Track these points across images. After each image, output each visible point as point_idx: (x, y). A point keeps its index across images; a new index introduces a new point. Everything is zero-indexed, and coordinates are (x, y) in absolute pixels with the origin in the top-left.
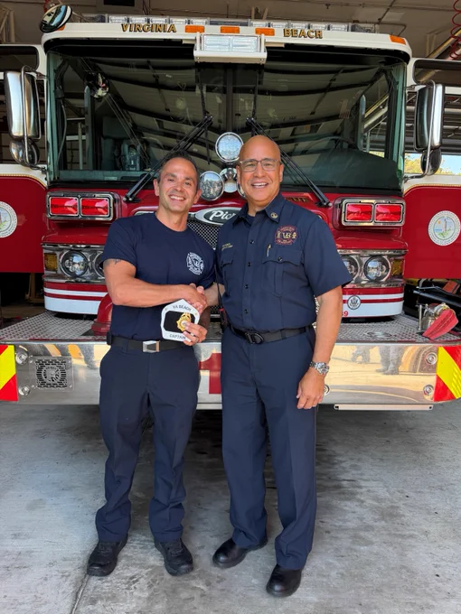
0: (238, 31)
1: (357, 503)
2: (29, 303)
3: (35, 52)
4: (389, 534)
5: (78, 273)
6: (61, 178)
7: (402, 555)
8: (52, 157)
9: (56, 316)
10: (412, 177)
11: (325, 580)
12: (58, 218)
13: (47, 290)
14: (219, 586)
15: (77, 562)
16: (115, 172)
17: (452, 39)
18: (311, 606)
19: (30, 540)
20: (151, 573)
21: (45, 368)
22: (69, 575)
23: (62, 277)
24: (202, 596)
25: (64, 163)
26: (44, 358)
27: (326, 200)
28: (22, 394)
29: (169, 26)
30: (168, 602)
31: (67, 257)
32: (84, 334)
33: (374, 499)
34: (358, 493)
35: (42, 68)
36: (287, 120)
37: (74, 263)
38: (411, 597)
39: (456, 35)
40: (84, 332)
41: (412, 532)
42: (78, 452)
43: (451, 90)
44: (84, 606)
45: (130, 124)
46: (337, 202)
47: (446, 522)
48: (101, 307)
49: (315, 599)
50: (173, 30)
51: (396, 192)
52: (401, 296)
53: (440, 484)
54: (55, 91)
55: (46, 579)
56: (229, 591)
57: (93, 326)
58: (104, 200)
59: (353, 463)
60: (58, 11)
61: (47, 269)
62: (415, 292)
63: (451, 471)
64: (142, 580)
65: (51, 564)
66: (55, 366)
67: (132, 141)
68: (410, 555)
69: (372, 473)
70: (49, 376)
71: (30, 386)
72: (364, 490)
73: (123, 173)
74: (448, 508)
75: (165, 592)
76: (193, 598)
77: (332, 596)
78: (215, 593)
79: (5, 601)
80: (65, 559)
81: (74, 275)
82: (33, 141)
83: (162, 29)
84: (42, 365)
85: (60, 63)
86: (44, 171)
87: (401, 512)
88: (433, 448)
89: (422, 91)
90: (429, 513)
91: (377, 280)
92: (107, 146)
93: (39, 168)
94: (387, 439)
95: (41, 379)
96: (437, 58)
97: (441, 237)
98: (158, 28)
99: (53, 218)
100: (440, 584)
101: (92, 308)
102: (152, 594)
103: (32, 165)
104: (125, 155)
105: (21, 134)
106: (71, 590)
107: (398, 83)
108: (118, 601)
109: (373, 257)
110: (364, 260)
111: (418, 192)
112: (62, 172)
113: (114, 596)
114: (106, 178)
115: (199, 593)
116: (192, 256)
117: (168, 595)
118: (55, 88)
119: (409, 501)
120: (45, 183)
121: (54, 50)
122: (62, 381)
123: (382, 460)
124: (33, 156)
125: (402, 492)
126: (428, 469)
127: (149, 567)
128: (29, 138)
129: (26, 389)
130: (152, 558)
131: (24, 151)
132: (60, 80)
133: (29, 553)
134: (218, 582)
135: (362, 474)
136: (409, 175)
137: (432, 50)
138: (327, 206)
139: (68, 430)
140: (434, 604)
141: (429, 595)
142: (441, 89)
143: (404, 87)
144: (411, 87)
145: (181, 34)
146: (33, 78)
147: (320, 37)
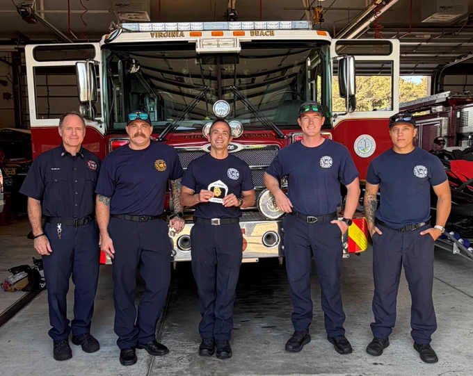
0: (223, 33)
3: (93, 48)
6: (115, 127)
10: (339, 115)
24: (219, 363)
27: (282, 134)
29: (180, 32)
30: (200, 366)
35: (98, 57)
43: (358, 58)
46: (289, 135)
50: (182, 35)
51: (327, 127)
67: (151, 95)
75: (198, 362)
76: (214, 364)
79: (110, 369)
82: (93, 103)
83: (175, 35)
85: (109, 54)
86: (100, 122)
89: (342, 61)
93: (96, 121)
97: (363, 152)
98: (173, 34)
102: (191, 363)
103: (93, 119)
104: (146, 105)
105: (87, 100)
107: (325, 56)
111: (343, 123)
113: (170, 365)
116: (231, 170)
121: (107, 48)
136: (338, 113)
138: (283, 138)
142: (352, 59)
143: (329, 58)
144: (334, 58)
145: (187, 38)
146: (92, 64)
147: (273, 35)
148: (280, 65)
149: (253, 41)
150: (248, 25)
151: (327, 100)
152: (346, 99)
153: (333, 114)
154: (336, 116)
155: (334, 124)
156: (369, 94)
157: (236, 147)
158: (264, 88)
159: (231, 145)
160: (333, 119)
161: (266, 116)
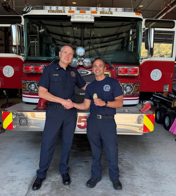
0: (85, 12)
1: (121, 165)
2: (18, 97)
3: (20, 18)
4: (129, 175)
5: (33, 90)
6: (28, 59)
7: (131, 181)
8: (26, 51)
9: (26, 103)
10: (144, 58)
11: (106, 187)
12: (27, 72)
13: (23, 95)
14: (73, 187)
15: (30, 179)
16: (46, 57)
17: (166, 7)
18: (100, 194)
19: (16, 173)
20: (52, 183)
21: (21, 120)
22: (27, 183)
23: (28, 91)
24: (67, 190)
25: (29, 54)
26: (21, 117)
27: (113, 67)
28: (14, 128)
29: (63, 11)
30: (56, 191)
31: (29, 85)
32: (34, 110)
33: (127, 164)
34: (122, 162)
35: (23, 23)
36: (107, 35)
37: (32, 87)
38: (131, 193)
39: (168, 5)
40: (34, 109)
41: (137, 174)
42: (32, 147)
44: (31, 191)
45: (51, 38)
46: (117, 67)
47: (149, 172)
48: (39, 101)
49: (102, 192)
50: (64, 12)
51: (137, 64)
52: (138, 98)
53: (150, 160)
54: (27, 31)
55: (20, 184)
56: (75, 189)
57: (37, 107)
58: (42, 67)
59: (122, 153)
60: (28, 8)
61: (23, 88)
62: (153, 95)
63: (155, 156)
64: (49, 185)
65: (22, 180)
66: (24, 119)
67: (53, 45)
68: (134, 181)
69: (128, 156)
70: (23, 122)
71: (17, 125)
72: (124, 161)
73: (48, 58)
74: (151, 167)
75: (56, 188)
76: (64, 190)
77: (107, 191)
78: (71, 189)
79: (8, 189)
80: (26, 179)
81: (32, 90)
82: (19, 46)
83: (61, 12)
84: (20, 119)
85: (28, 21)
86: (23, 56)
87: (135, 168)
88: (151, 149)
89: (147, 30)
90: (144, 169)
91: (129, 93)
92: (44, 47)
93: (21, 55)
94: (136, 146)
95: (20, 123)
96: (155, 19)
97: (155, 78)
98: (60, 12)
99: (25, 72)
100: (142, 189)
101: (36, 101)
102: (52, 189)
103: (19, 54)
104: (50, 49)
105: (16, 44)
106: (28, 187)
107: (139, 27)
108: (41, 190)
109: (128, 85)
110: (125, 86)
111: (146, 63)
112: (29, 57)
114: (43, 59)
115: (66, 189)
117: (56, 189)
118: (27, 30)
119: (138, 165)
120: (23, 60)
121: (27, 18)
122: (27, 123)
123: (132, 152)
124: (20, 51)
125: (137, 162)
126: (147, 156)
127: (52, 181)
128: (18, 46)
129: (15, 126)
130: (53, 179)
131: (16, 50)
132: (28, 27)
133: (16, 177)
134: (72, 186)
135: (125, 157)
136: (143, 57)
137: (163, 7)
138: (113, 69)
139: (29, 141)
140: (138, 194)
141: (137, 192)
142: (153, 29)
143: (141, 28)
144: (144, 28)
145: (67, 13)
146: (20, 26)
147: (112, 14)
148: (117, 32)
149: (101, 17)
150: (100, 9)
151: (138, 50)
152: (148, 50)
153: (141, 58)
154: (142, 59)
155: (141, 63)
156: (159, 52)
157: (88, 73)
158: (108, 44)
159: (85, 71)
160: (140, 60)
161: (105, 58)
